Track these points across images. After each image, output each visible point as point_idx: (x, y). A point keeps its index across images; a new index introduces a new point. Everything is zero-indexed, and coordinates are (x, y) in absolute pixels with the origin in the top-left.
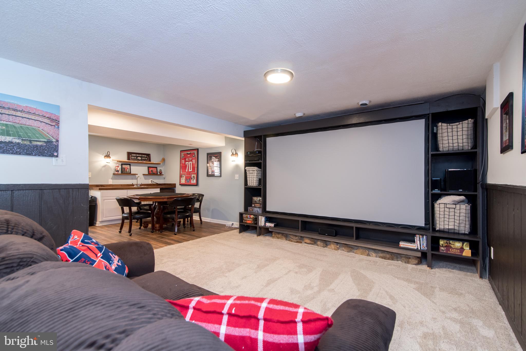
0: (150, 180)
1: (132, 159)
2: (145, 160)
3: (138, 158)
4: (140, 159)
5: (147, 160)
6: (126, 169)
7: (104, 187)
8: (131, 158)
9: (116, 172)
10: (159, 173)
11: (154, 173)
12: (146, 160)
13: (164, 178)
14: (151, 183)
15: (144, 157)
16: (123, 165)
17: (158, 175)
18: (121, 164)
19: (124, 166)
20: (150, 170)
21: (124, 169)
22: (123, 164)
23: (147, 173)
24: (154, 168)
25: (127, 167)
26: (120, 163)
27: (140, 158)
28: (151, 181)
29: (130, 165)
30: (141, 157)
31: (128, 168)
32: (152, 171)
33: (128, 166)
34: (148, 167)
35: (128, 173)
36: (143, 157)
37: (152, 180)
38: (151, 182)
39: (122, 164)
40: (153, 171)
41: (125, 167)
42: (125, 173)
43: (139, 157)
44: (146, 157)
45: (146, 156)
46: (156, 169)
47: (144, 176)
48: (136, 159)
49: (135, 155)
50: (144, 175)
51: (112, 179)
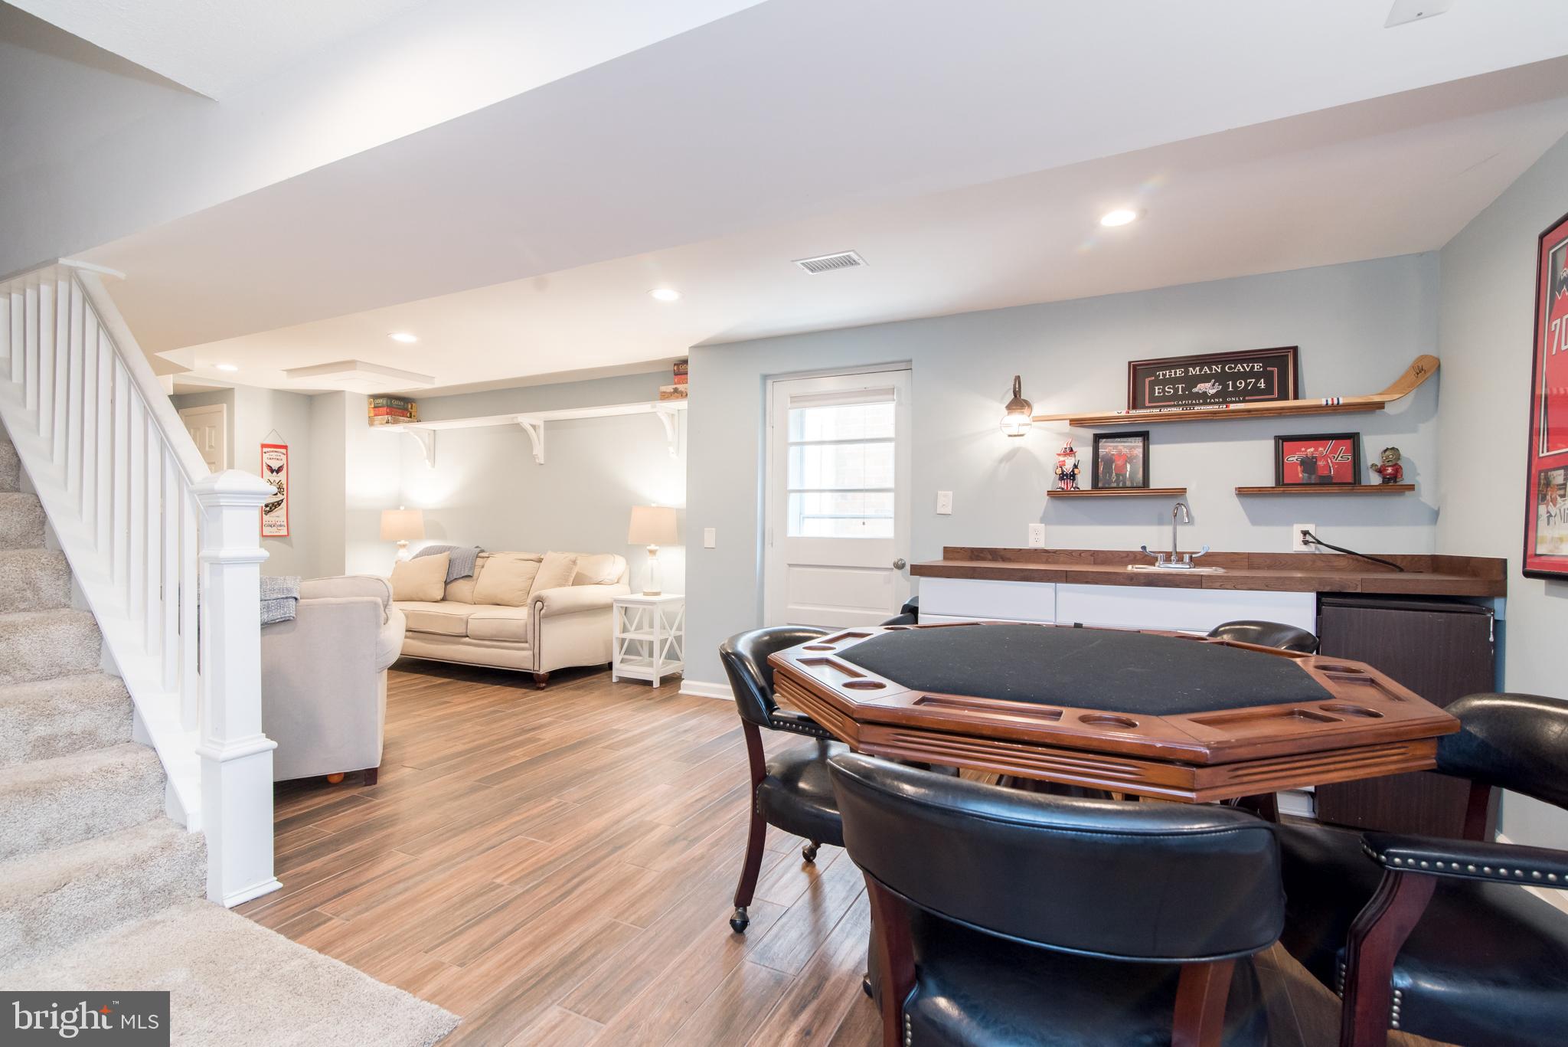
0: (1297, 529)
1: (1153, 399)
2: (1244, 395)
3: (1201, 387)
4: (1212, 391)
5: (1269, 390)
6: (1120, 463)
7: (1004, 559)
8: (1152, 391)
9: (1062, 485)
10: (1375, 479)
11: (1330, 477)
12: (1256, 391)
13: (1435, 516)
14: (1304, 549)
15: (1244, 376)
16: (1102, 443)
17: (1373, 491)
18: (1091, 437)
19: (1108, 448)
20: (1293, 459)
21: (1109, 461)
22: (1104, 432)
23: (1268, 479)
24: (1331, 443)
25: (1125, 451)
26: (1088, 434)
27: (1208, 388)
28: (1305, 533)
29: (1145, 436)
30: (1221, 378)
31: (1129, 459)
32: (1308, 464)
33: (1135, 446)
34: (1281, 440)
35: (1128, 484)
36: (1235, 377)
37: (1306, 527)
38: (1306, 543)
39: (1097, 438)
40: (1321, 463)
41: (1114, 452)
42: (1115, 485)
43: (1205, 378)
44: (1257, 376)
45: (1257, 367)
46: (1344, 447)
47: (1249, 501)
48: (1182, 397)
49: (1179, 372)
50: (1243, 492)
51: (1043, 520)
